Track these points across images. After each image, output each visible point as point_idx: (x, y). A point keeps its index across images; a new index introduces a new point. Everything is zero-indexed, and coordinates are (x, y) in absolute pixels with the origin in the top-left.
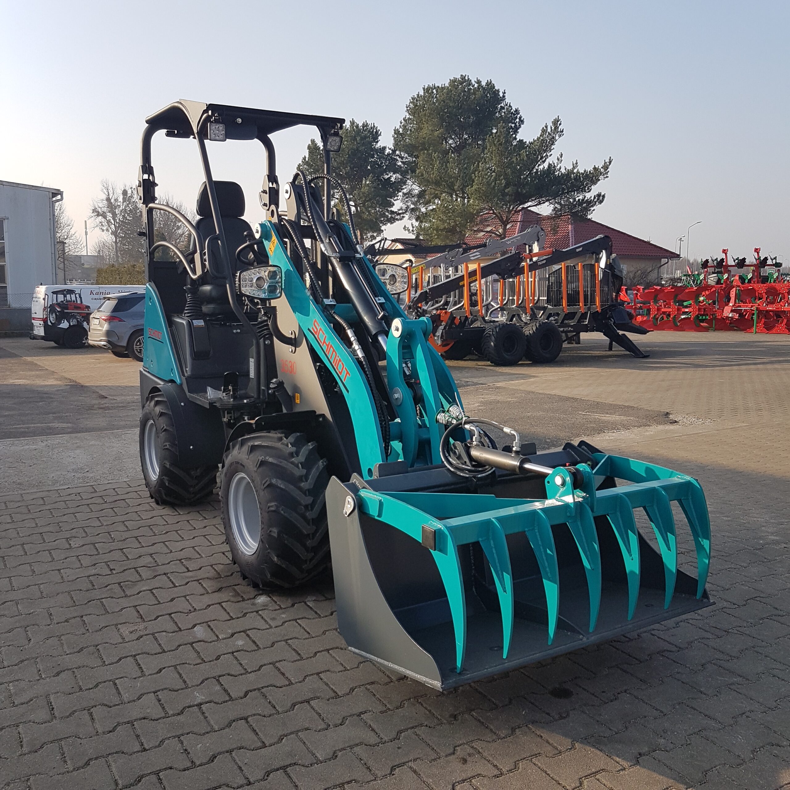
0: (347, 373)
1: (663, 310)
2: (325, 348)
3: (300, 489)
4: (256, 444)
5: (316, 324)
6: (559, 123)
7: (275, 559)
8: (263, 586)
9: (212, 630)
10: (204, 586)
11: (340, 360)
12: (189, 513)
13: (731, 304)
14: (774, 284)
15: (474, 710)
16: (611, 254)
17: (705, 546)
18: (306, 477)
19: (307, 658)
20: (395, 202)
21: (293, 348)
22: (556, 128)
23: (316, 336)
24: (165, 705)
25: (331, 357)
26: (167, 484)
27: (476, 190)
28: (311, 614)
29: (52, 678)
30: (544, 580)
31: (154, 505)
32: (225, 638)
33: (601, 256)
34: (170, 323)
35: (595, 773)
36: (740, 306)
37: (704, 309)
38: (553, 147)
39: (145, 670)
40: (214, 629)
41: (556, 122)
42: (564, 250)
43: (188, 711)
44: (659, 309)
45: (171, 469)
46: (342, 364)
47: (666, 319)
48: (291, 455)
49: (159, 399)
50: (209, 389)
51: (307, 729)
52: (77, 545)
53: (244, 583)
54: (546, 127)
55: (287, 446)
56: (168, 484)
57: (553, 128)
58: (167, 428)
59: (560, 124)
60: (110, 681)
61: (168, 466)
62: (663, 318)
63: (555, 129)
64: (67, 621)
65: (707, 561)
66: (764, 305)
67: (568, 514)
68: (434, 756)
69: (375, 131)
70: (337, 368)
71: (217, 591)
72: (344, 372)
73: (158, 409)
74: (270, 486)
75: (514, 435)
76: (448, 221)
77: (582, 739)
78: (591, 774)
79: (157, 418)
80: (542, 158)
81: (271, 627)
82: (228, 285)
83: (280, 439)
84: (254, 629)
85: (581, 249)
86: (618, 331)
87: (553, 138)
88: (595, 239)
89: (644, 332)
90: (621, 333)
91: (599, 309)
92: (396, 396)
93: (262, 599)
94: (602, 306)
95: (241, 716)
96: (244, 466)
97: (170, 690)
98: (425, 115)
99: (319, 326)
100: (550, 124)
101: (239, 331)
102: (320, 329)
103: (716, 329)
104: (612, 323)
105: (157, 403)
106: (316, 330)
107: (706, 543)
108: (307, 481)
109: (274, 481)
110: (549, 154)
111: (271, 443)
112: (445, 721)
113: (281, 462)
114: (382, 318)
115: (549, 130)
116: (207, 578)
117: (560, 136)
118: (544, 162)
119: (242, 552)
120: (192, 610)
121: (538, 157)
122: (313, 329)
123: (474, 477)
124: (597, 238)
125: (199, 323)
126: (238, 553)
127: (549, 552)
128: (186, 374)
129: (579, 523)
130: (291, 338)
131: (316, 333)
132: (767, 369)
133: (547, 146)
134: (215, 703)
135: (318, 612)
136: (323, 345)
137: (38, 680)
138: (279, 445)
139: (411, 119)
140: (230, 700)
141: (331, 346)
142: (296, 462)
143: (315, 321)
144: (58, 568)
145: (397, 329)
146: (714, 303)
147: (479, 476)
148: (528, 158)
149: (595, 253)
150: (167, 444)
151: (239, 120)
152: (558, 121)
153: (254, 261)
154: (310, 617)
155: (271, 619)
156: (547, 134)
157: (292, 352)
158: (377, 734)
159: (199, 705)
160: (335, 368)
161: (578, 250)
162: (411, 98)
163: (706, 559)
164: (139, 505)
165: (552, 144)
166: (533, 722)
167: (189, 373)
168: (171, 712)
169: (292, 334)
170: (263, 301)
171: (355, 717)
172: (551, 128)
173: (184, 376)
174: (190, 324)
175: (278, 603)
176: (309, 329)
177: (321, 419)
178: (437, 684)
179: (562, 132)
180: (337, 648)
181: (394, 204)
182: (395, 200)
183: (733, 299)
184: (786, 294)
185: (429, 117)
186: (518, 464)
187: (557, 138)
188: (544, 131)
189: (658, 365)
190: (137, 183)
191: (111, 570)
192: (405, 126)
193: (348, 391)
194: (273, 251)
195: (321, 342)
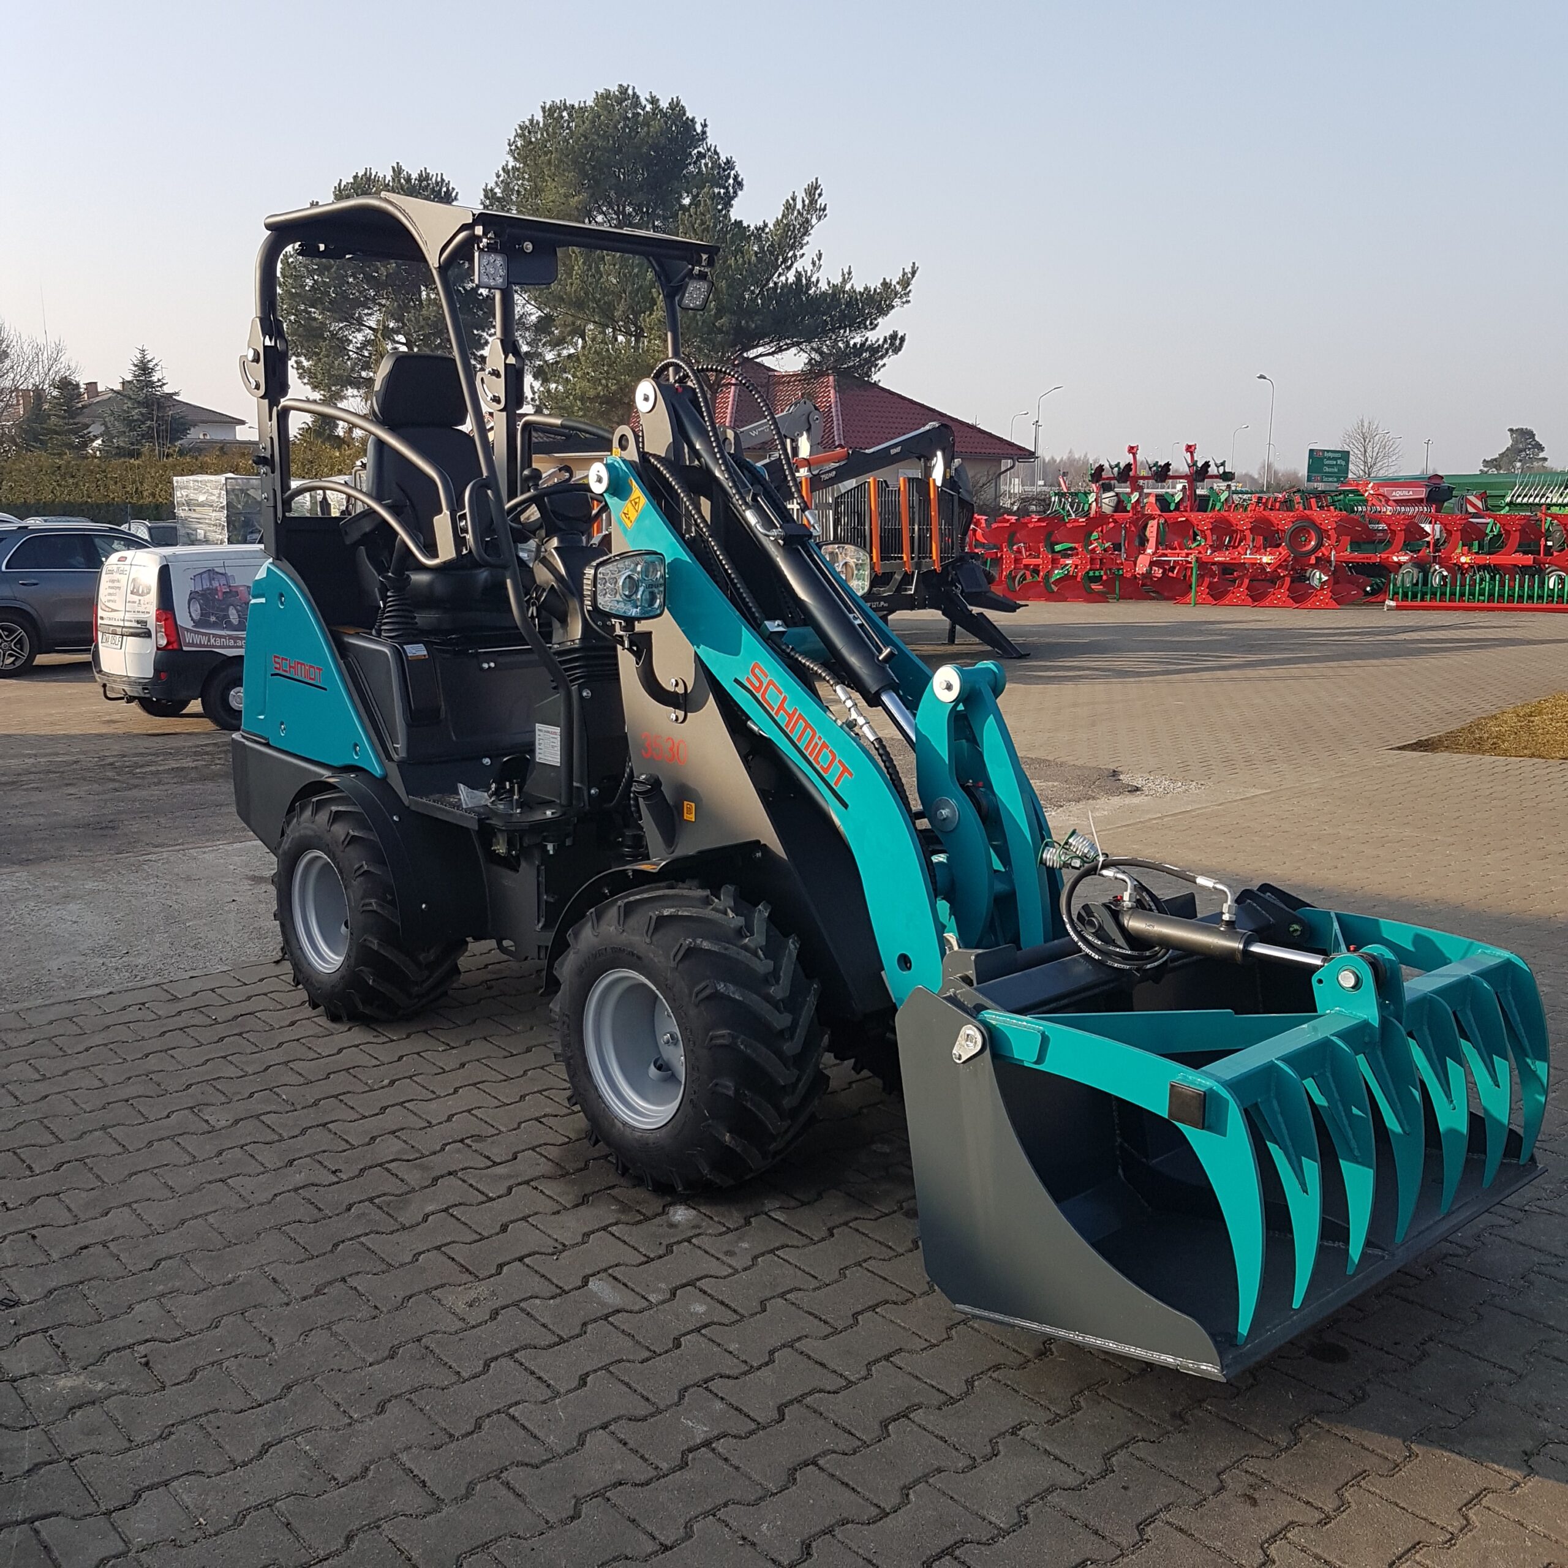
0: (845, 770)
1: (1025, 561)
2: (782, 719)
3: (768, 999)
4: (666, 914)
5: (757, 671)
6: (818, 191)
7: (727, 1137)
8: (685, 1189)
9: (625, 1285)
10: (547, 1193)
11: (824, 745)
12: (408, 1036)
13: (1149, 551)
14: (1226, 514)
15: (1204, 1400)
16: (953, 458)
17: (1538, 1072)
18: (775, 975)
19: (846, 1329)
20: (490, 339)
21: (681, 714)
22: (813, 202)
23: (759, 696)
24: (640, 1450)
26: (371, 982)
27: (659, 321)
28: (796, 1240)
29: (376, 1418)
30: (1341, 1161)
31: (323, 1021)
32: (663, 1302)
33: (933, 462)
34: (342, 650)
35: (1478, 1495)
36: (1166, 555)
37: (1101, 560)
38: (806, 239)
39: (551, 1382)
40: (629, 1284)
41: (813, 190)
42: (867, 451)
43: (694, 1459)
44: (1017, 561)
45: (382, 951)
46: (831, 751)
47: (1029, 579)
48: (740, 933)
49: (341, 808)
50: (461, 786)
51: (940, 1470)
52: (223, 1123)
53: (622, 1181)
54: (794, 199)
55: (726, 913)
56: (374, 981)
57: (807, 202)
58: (372, 869)
59: (820, 195)
60: (499, 1412)
61: (375, 947)
62: (1024, 577)
63: (811, 202)
64: (318, 1292)
65: (1543, 1099)
66: (1209, 552)
67: (1367, 1039)
68: (1195, 1497)
69: (444, 189)
70: (816, 759)
71: (582, 1204)
72: (836, 769)
73: (340, 830)
74: (716, 996)
75: (1225, 892)
76: (604, 381)
77: (1415, 1435)
78: (1470, 1502)
79: (341, 848)
80: (785, 261)
81: (736, 1271)
82: (508, 581)
83: (707, 902)
84: (706, 1276)
85: (898, 449)
86: (970, 608)
87: (807, 221)
88: (923, 430)
89: (1012, 608)
90: (975, 610)
91: (937, 567)
92: (945, 812)
93: (681, 1214)
94: (942, 559)
95: (805, 1457)
96: (639, 958)
97: (630, 1420)
98: (549, 162)
99: (766, 676)
100: (801, 195)
101: (492, 665)
102: (770, 683)
103: (1124, 597)
104: (959, 592)
105: (336, 817)
106: (757, 685)
107: (1541, 1068)
108: (777, 982)
109: (721, 987)
110: (798, 254)
111: (695, 910)
112: (1170, 1428)
113: (726, 949)
114: (888, 659)
115: (799, 206)
116: (543, 1176)
117: (819, 218)
118: (789, 268)
119: (625, 1124)
120: (560, 1247)
121: (777, 259)
122: (748, 679)
123: (1137, 970)
124: (927, 428)
125: (416, 651)
126: (613, 1125)
127: (1355, 1111)
128: (395, 757)
129: (1379, 1053)
130: (676, 693)
131: (758, 689)
132: (1248, 679)
133: (795, 238)
134: (735, 1437)
135: (803, 1231)
136: (777, 714)
137: (350, 1424)
138: (708, 913)
139: (518, 169)
140: (758, 1429)
141: (800, 717)
142: (752, 946)
143: (756, 666)
144: (220, 1176)
145: (949, 687)
146: (1117, 547)
147: (1149, 966)
148: (760, 260)
149: (924, 456)
150: (373, 901)
151: (529, 246)
152: (816, 188)
153: (541, 527)
154: (795, 1243)
155: (727, 1253)
156: (796, 213)
157: (677, 720)
158: (1069, 1466)
159: (707, 1443)
160: (811, 759)
161: (893, 451)
162: (517, 127)
163: (1540, 1094)
164: (293, 1024)
165: (804, 234)
166: (1319, 1413)
167: (403, 754)
168: (664, 1466)
169: (677, 685)
170: (629, 622)
171: (1008, 1437)
172: (803, 201)
173: (389, 758)
174: (399, 654)
175: (716, 1219)
176: (736, 681)
177: (759, 855)
178: (1210, 1369)
179: (824, 210)
180: (887, 1302)
181: (487, 343)
182: (490, 335)
183: (1152, 542)
184: (1247, 533)
185: (557, 167)
186: (1241, 946)
187: (814, 221)
188: (789, 207)
189: (1053, 674)
190: (251, 355)
191: (334, 1172)
192: (506, 186)
193: (845, 806)
194: (633, 519)
195: (773, 709)
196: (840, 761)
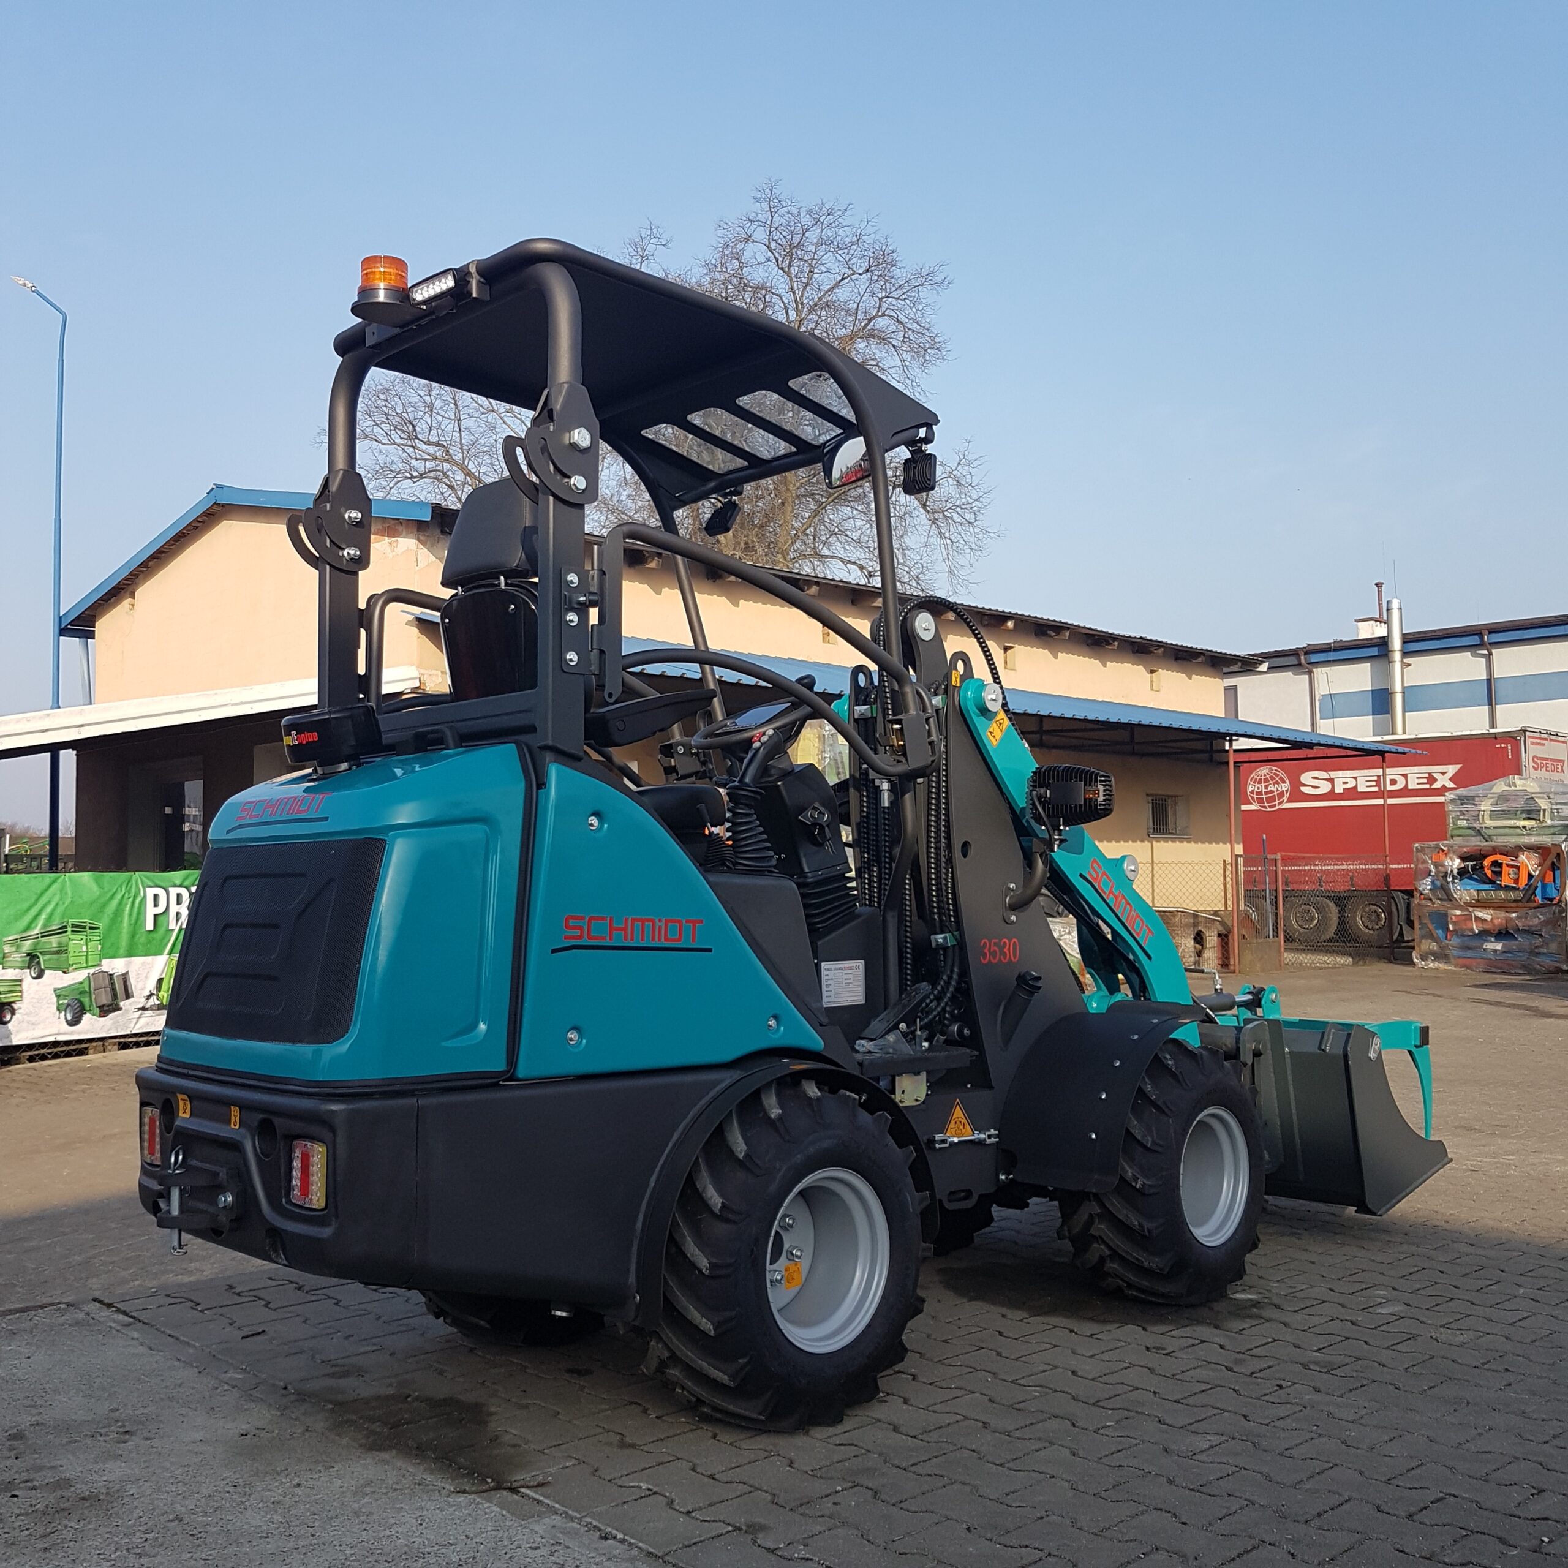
0: (1150, 931)
2: (1110, 901)
5: (1095, 865)
11: (1137, 916)
21: (1015, 915)
23: (1096, 885)
25: (1122, 915)
46: (1142, 920)
70: (1133, 928)
72: (1146, 931)
99: (1101, 868)
102: (1104, 874)
106: (1095, 876)
122: (1090, 874)
131: (1095, 879)
136: (1107, 897)
141: (1123, 896)
143: (1095, 861)
157: (1012, 921)
169: (1011, 889)
173: (820, 1024)
176: (1081, 876)
193: (1149, 957)
194: (998, 737)
195: (1105, 893)
196: (1147, 927)
